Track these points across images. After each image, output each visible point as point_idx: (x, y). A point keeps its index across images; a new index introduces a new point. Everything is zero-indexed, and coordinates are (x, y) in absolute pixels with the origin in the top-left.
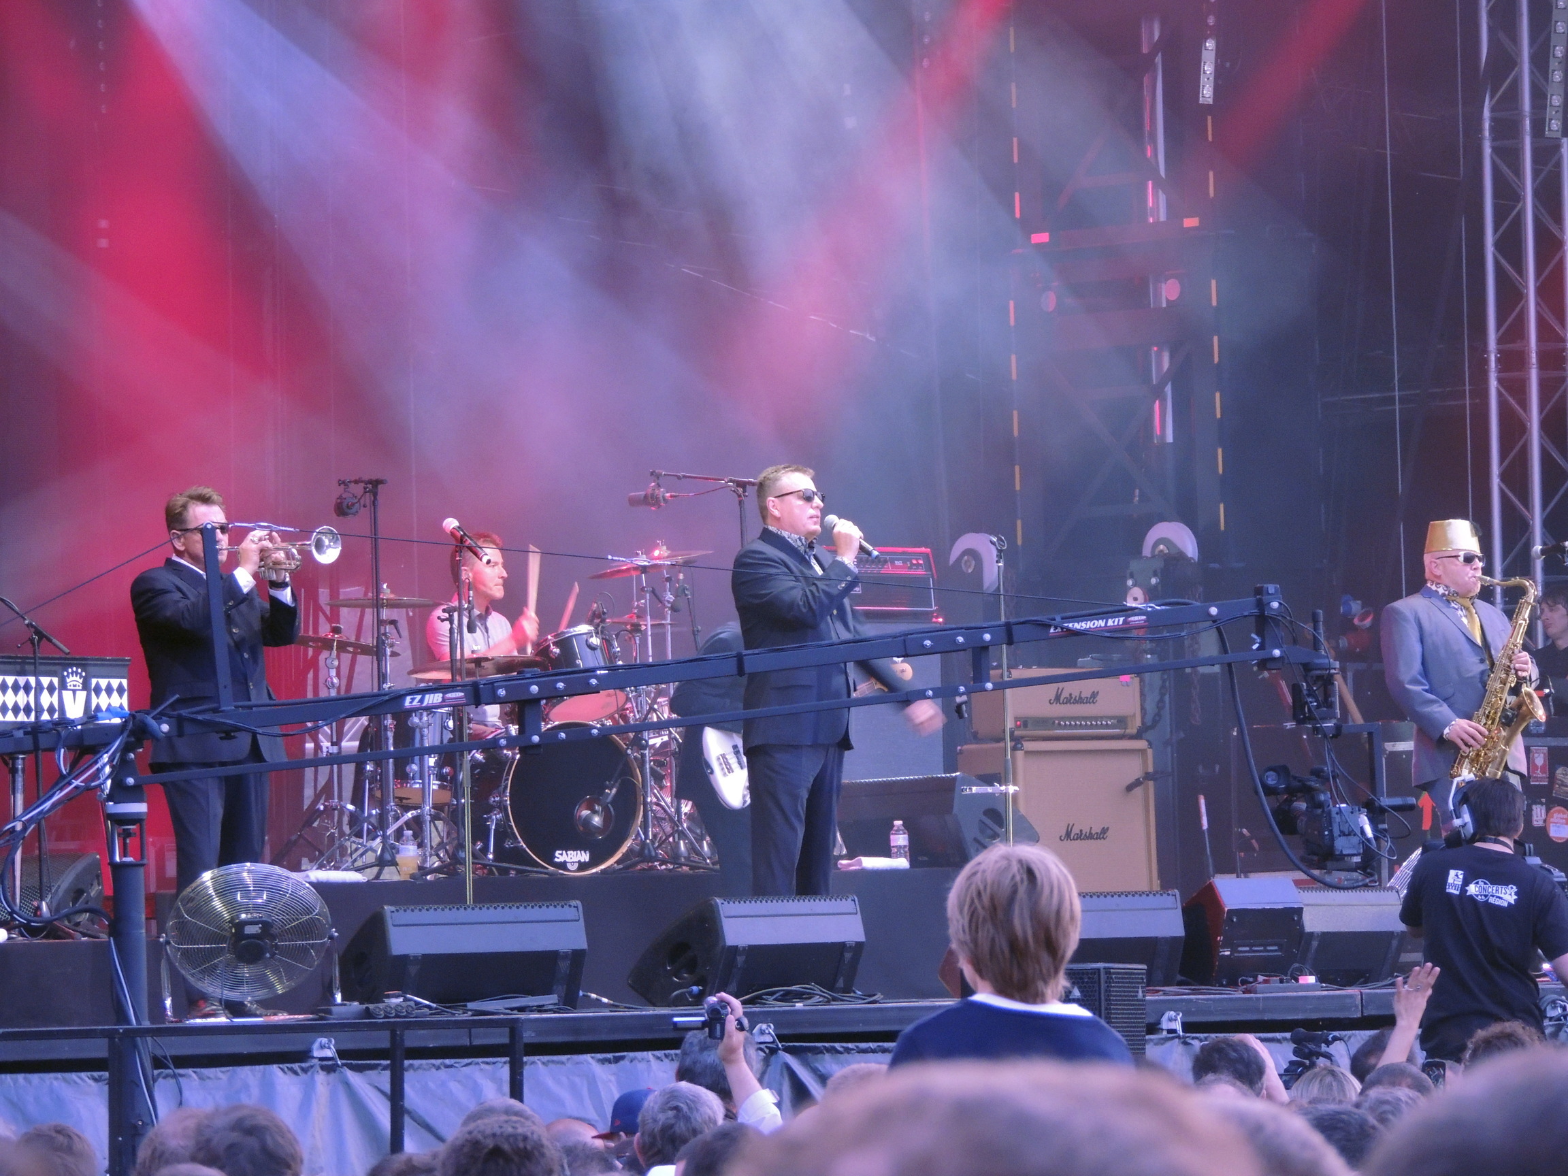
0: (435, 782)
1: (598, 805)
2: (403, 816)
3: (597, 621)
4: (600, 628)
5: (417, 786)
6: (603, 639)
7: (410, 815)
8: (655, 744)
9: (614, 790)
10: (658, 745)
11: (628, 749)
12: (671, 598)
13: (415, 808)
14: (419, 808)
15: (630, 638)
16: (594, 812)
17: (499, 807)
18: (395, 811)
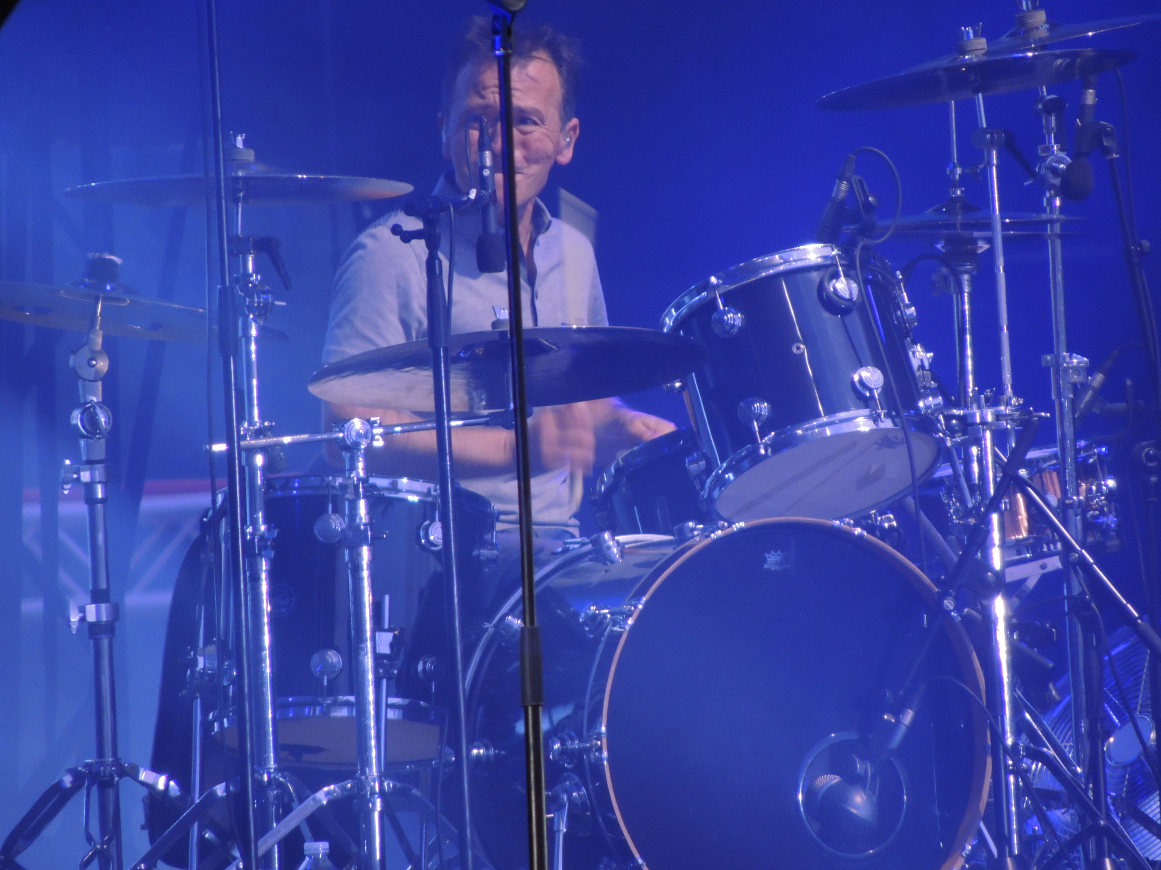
0: (392, 700)
1: (863, 758)
2: (301, 800)
3: (848, 229)
4: (857, 253)
5: (344, 712)
6: (866, 282)
7: (323, 796)
8: (1022, 581)
9: (908, 717)
10: (1031, 584)
11: (944, 595)
12: (1060, 161)
13: (337, 777)
14: (350, 775)
15: (945, 278)
16: (853, 780)
17: (579, 769)
18: (280, 785)
